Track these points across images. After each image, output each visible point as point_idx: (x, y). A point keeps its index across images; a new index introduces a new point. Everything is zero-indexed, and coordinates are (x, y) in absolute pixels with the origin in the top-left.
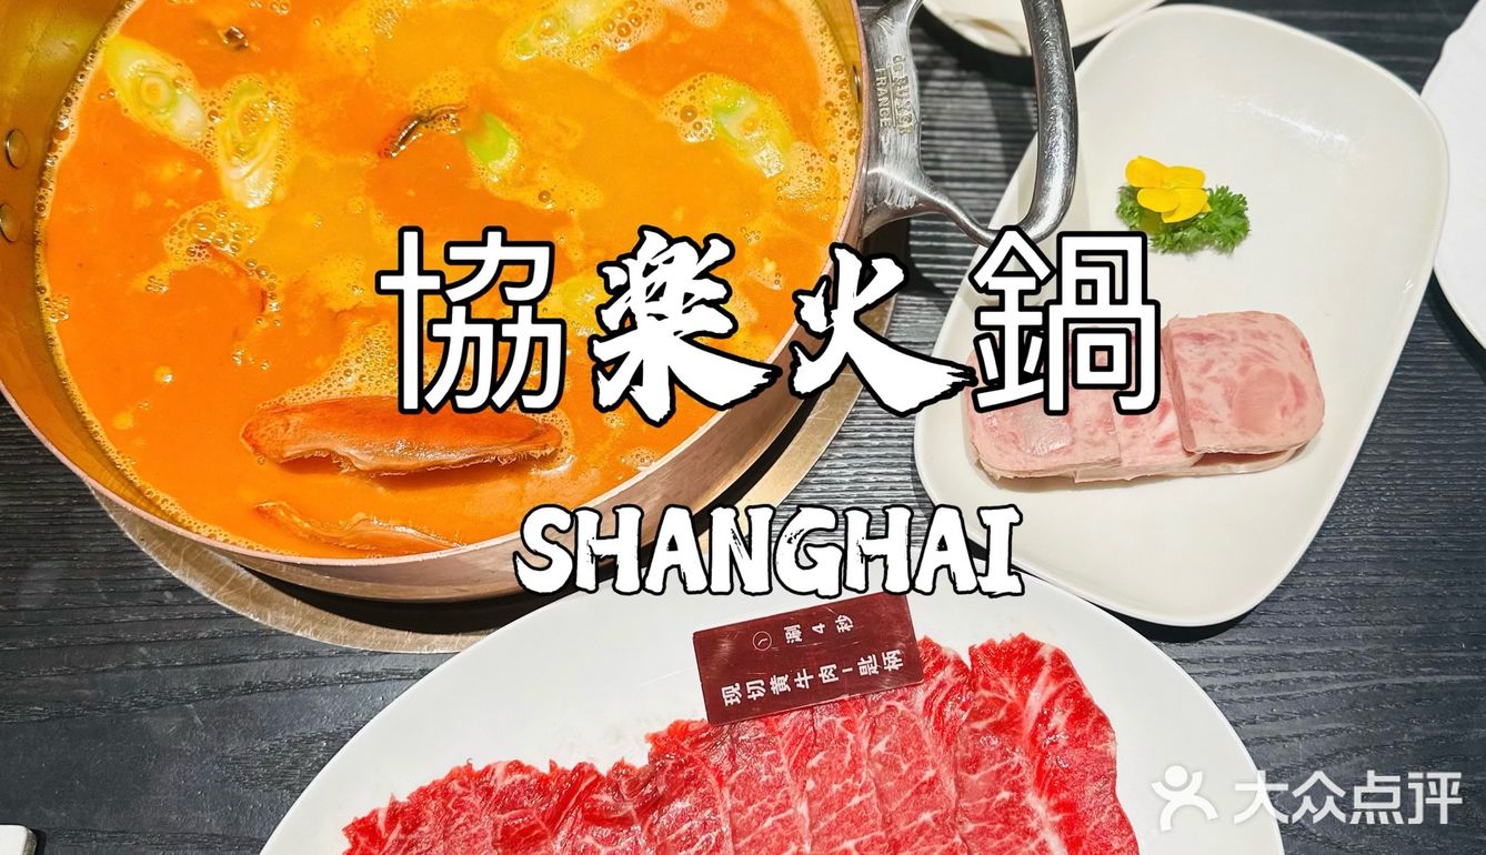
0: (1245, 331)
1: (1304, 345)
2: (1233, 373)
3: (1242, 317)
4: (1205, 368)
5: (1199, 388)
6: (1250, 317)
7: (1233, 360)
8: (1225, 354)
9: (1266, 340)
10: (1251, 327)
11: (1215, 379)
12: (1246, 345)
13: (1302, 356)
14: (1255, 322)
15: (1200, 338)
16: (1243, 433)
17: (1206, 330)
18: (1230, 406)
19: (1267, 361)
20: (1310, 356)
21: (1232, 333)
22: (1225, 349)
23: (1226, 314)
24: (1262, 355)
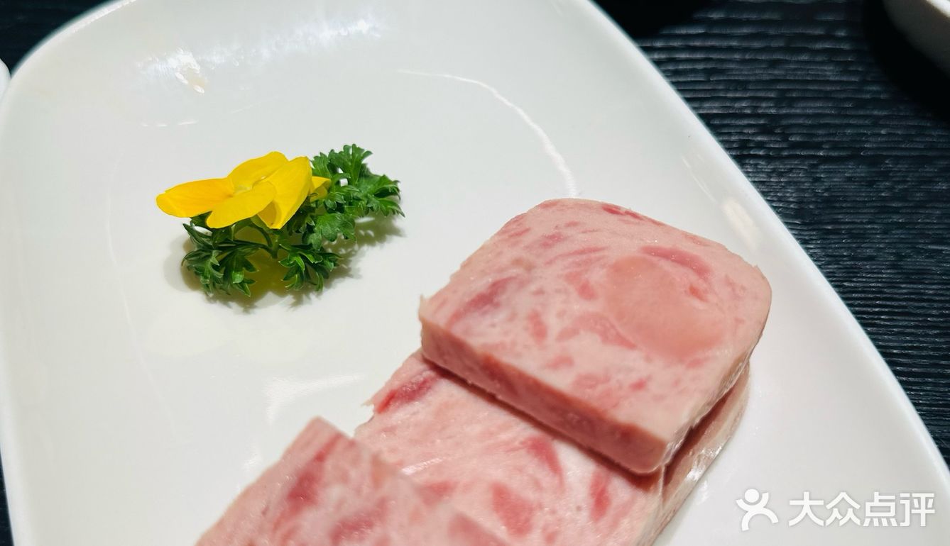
0: (528, 248)
1: (612, 210)
2: (579, 307)
3: (506, 236)
4: (539, 331)
5: (564, 361)
6: (515, 230)
7: (558, 291)
8: (540, 292)
9: (566, 239)
10: (528, 239)
11: (566, 334)
12: (550, 263)
13: (628, 222)
14: (527, 230)
15: (486, 300)
16: (696, 364)
17: (481, 285)
18: (631, 346)
19: (599, 259)
20: (634, 215)
21: (517, 262)
22: (533, 287)
23: (482, 248)
24: (584, 257)
